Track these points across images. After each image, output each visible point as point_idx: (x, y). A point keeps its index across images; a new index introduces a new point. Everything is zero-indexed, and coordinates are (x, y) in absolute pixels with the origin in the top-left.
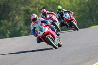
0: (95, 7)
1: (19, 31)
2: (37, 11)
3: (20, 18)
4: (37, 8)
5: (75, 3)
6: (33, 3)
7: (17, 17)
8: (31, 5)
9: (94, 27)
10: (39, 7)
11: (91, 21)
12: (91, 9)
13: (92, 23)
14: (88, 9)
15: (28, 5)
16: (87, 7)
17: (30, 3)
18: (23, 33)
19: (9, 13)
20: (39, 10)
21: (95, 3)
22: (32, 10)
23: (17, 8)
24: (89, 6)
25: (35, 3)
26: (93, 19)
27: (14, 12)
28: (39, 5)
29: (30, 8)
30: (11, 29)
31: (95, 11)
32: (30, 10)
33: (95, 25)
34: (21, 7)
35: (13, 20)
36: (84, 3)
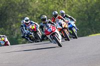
0: (94, 15)
1: (17, 39)
2: (35, 18)
3: (18, 26)
4: (35, 16)
5: (73, 11)
6: (31, 11)
7: (14, 25)
8: (28, 13)
9: (93, 35)
10: (37, 15)
11: (89, 30)
12: (90, 18)
13: (91, 31)
14: (87, 17)
15: (26, 13)
16: (86, 15)
17: (28, 11)
18: (20, 41)
19: (6, 21)
20: (36, 17)
21: (94, 11)
23: (14, 15)
24: (88, 14)
25: (33, 11)
26: (92, 27)
27: (11, 20)
28: (37, 13)
31: (94, 19)
33: (94, 34)
34: (19, 15)
35: (10, 28)
36: (83, 11)
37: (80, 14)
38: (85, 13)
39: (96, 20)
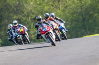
0: (88, 16)
2: (30, 20)
4: (29, 18)
5: (67, 13)
6: (26, 13)
8: (23, 15)
10: (32, 17)
11: (84, 31)
12: (84, 19)
13: (85, 33)
14: (82, 19)
15: (21, 14)
16: (80, 17)
17: (22, 12)
19: (1, 22)
20: (31, 19)
21: (88, 13)
22: (24, 19)
23: (9, 17)
24: (82, 16)
25: (28, 13)
26: (86, 28)
27: (6, 21)
28: (32, 15)
29: (23, 18)
30: (3, 38)
31: (89, 20)
32: (23, 19)
33: (88, 35)
34: (13, 16)
36: (77, 13)
37: (74, 15)
38: (79, 15)
39: (90, 21)
